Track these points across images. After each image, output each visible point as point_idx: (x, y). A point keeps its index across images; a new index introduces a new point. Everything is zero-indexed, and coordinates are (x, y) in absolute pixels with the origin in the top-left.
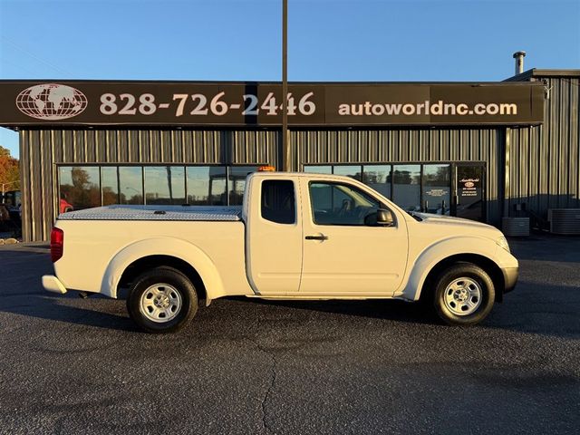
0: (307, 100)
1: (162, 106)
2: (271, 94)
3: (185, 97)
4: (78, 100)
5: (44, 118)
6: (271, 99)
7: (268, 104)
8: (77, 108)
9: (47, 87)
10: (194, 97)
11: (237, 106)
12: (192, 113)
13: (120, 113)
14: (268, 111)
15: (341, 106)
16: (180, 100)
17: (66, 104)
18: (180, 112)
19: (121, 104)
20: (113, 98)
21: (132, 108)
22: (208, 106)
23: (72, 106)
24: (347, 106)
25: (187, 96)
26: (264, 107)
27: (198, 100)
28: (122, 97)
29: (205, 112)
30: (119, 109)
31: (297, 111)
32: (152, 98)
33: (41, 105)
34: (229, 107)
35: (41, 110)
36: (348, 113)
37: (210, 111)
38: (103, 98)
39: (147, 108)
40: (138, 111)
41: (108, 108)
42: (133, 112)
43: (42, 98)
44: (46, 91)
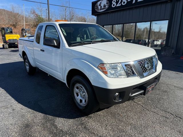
4: (107, 4)
5: (100, 11)
9: (101, 1)
12: (138, 1)
13: (117, 6)
17: (105, 6)
18: (134, 2)
19: (117, 3)
20: (115, 1)
21: (120, 4)
23: (106, 6)
33: (99, 7)
35: (99, 9)
38: (113, 2)
39: (124, 3)
40: (121, 4)
41: (114, 5)
42: (120, 5)
43: (100, 5)
44: (101, 3)
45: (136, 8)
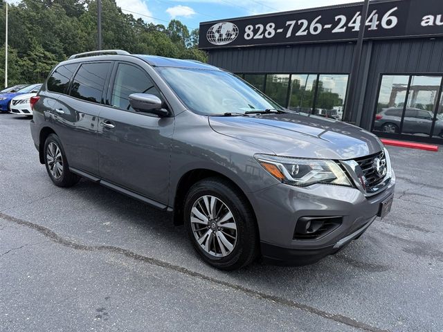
0: (390, 15)
1: (279, 31)
2: (358, 13)
3: (293, 23)
4: (234, 31)
5: (218, 44)
6: (358, 18)
7: (354, 22)
8: (233, 37)
9: (220, 24)
10: (300, 22)
11: (329, 26)
12: (297, 34)
13: (255, 38)
14: (353, 28)
15: (424, 18)
16: (290, 25)
17: (229, 35)
18: (289, 35)
19: (255, 31)
20: (252, 27)
21: (261, 34)
22: (308, 28)
23: (231, 35)
24: (432, 17)
25: (295, 21)
26: (350, 25)
27: (302, 24)
28: (257, 26)
29: (305, 33)
30: (254, 35)
31: (379, 26)
32: (273, 25)
33: (217, 35)
34: (323, 27)
35: (217, 39)
36: (431, 23)
37: (309, 32)
38: (247, 29)
39: (270, 34)
40: (264, 36)
41: (248, 35)
42: (261, 37)
43: (218, 32)
44: (220, 27)
45: (292, 46)
